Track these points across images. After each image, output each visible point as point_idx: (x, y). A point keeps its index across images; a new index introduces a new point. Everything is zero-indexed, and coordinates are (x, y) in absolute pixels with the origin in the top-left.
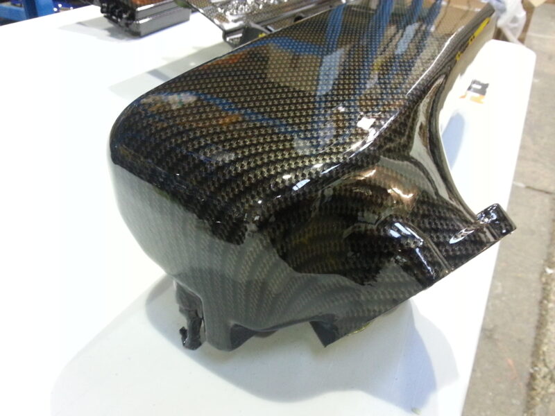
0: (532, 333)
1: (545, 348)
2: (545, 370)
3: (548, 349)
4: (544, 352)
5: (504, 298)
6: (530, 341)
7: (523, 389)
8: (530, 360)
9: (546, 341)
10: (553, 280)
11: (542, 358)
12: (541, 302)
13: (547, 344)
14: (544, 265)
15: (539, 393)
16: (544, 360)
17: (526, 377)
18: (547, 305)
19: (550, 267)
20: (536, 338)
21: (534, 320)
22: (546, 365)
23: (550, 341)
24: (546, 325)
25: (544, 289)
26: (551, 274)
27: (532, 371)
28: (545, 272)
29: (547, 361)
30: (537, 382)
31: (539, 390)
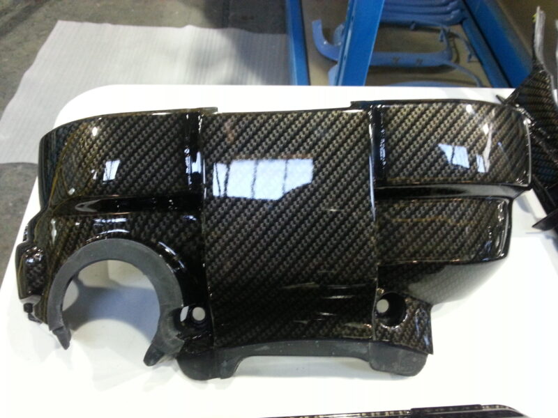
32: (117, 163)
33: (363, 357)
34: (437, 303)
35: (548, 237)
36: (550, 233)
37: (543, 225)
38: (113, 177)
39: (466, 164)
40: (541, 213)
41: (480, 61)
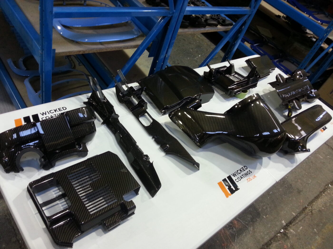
0: (313, 198)
1: (314, 204)
2: (310, 208)
3: (315, 204)
4: (313, 204)
5: (309, 185)
6: (311, 199)
7: (301, 209)
8: (308, 204)
9: (316, 202)
10: (329, 188)
11: (312, 205)
12: (321, 192)
13: (315, 203)
14: (329, 183)
15: (305, 212)
16: (312, 206)
17: (304, 206)
18: (322, 194)
19: (331, 185)
20: (313, 200)
21: (316, 195)
22: (312, 208)
23: (317, 202)
24: (319, 199)
25: (324, 189)
26: (330, 187)
27: (307, 206)
28: (329, 185)
29: (313, 206)
30: (306, 210)
31: (306, 212)
32: (15, 134)
33: (76, 155)
34: (87, 142)
35: (105, 125)
36: (105, 124)
37: (103, 123)
38: (16, 137)
39: (83, 116)
40: (102, 121)
41: (83, 65)
